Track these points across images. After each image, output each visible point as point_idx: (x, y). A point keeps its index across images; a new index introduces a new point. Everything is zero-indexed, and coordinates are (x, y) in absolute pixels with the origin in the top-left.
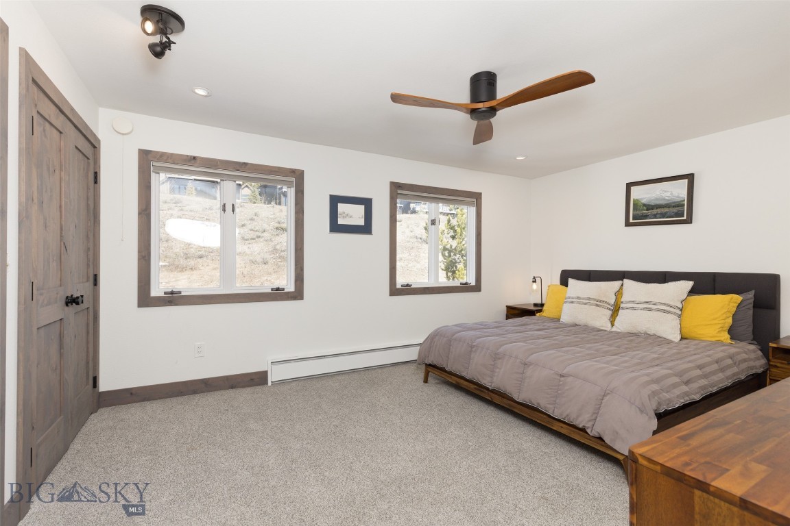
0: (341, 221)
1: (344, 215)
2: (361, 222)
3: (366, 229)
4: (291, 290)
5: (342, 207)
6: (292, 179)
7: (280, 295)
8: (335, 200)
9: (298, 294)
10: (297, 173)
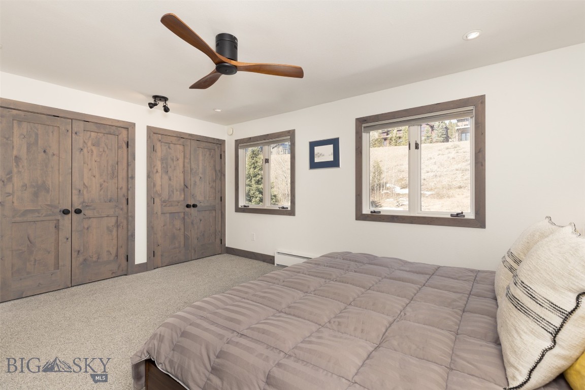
0: (317, 160)
1: (319, 155)
2: (331, 158)
3: (335, 163)
4: (289, 209)
5: (317, 149)
6: (289, 137)
7: (283, 211)
8: (313, 145)
9: (292, 212)
10: (291, 133)
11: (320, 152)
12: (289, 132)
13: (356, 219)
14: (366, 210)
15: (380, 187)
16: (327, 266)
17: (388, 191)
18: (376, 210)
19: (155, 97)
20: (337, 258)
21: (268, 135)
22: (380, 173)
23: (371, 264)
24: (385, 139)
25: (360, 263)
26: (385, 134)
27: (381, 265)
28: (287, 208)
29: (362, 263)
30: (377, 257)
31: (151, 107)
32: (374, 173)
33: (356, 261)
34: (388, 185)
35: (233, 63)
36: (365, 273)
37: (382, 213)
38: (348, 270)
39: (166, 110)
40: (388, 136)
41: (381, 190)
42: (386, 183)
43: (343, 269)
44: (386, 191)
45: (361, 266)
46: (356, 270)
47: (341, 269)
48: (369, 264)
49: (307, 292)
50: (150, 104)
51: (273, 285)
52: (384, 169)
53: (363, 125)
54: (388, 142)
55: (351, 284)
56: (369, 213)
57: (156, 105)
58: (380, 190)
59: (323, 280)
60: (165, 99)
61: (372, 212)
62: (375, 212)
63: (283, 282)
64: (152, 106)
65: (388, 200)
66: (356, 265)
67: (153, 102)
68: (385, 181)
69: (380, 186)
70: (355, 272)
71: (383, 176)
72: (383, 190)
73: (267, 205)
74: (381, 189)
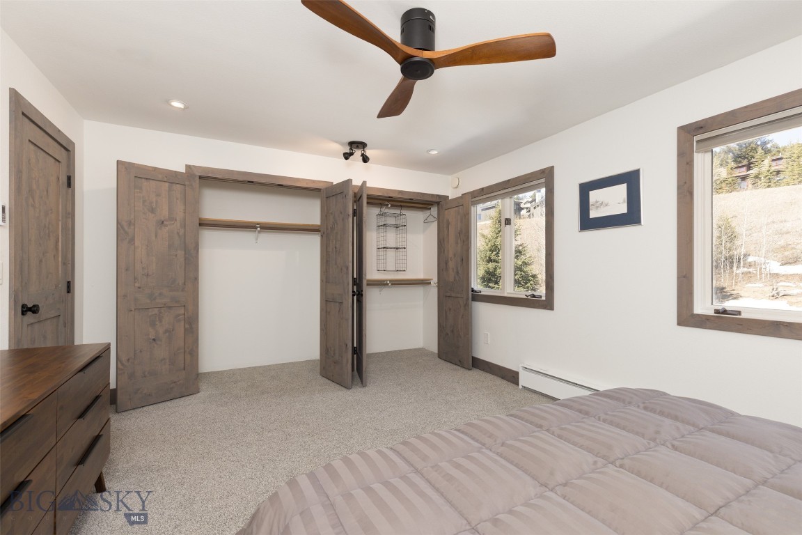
0: (594, 214)
1: (598, 204)
2: (623, 209)
3: (631, 217)
4: (544, 298)
5: (594, 195)
6: (543, 180)
7: (532, 302)
8: (586, 189)
9: (548, 304)
10: (547, 172)
11: (600, 200)
12: (543, 171)
13: (679, 324)
14: (703, 305)
15: (732, 263)
16: (604, 421)
17: (751, 270)
18: (728, 309)
19: (352, 144)
20: (630, 403)
21: (509, 180)
22: (732, 237)
23: (720, 433)
24: (744, 178)
25: (688, 423)
26: (744, 169)
27: (746, 441)
28: (541, 297)
29: (693, 425)
30: (733, 414)
31: (346, 159)
32: (720, 237)
33: (676, 418)
34: (750, 259)
35: (427, 54)
36: (702, 458)
37: (744, 316)
38: (654, 440)
39: (365, 159)
40: (749, 172)
41: (735, 268)
42: (745, 255)
43: (643, 436)
44: (746, 270)
45: (691, 433)
46: (676, 443)
47: (637, 434)
48: (713, 431)
49: (545, 485)
50: (345, 154)
51: (479, 451)
52: (741, 230)
53: (696, 138)
54: (749, 182)
55: (661, 486)
56: (712, 313)
57: (352, 154)
58: (731, 267)
59: (590, 458)
60: (362, 145)
61: (717, 312)
62: (725, 312)
63: (503, 444)
64: (347, 156)
65: (750, 285)
66: (678, 428)
67: (348, 151)
68: (743, 251)
69: (731, 261)
70: (675, 448)
71: (737, 243)
72: (738, 267)
73: (509, 291)
74: (735, 265)
